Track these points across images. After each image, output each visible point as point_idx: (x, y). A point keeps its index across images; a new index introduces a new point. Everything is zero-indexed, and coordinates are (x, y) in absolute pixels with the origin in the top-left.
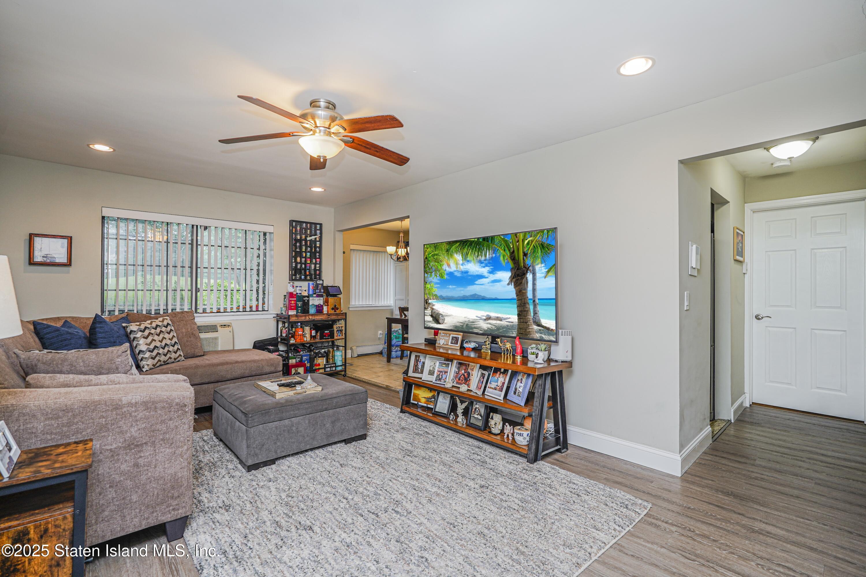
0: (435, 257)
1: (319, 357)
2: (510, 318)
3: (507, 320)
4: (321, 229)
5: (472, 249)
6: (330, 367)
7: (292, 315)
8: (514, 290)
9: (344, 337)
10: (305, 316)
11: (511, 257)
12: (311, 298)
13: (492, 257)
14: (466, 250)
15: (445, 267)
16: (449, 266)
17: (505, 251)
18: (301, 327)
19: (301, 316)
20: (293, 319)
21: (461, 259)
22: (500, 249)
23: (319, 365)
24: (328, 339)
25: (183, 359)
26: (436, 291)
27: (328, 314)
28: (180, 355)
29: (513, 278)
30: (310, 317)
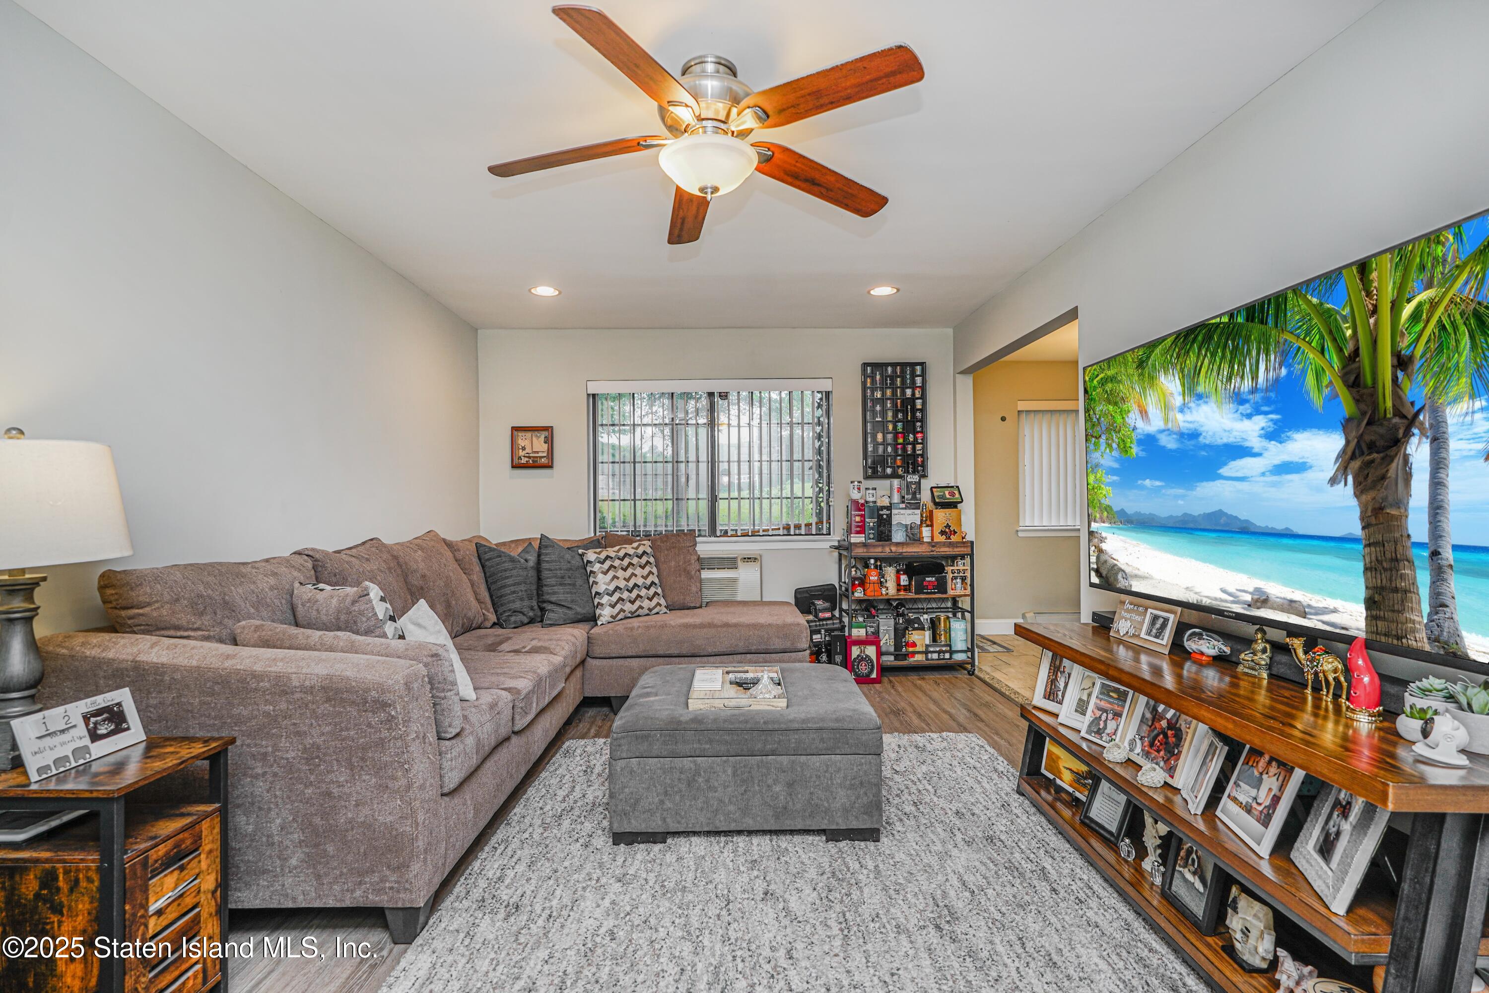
0: (1109, 387)
1: (915, 629)
2: (1335, 611)
3: (1326, 618)
4: (923, 375)
5: (1214, 355)
6: (939, 652)
7: (856, 544)
8: (1354, 502)
9: (968, 592)
10: (883, 546)
11: (1344, 377)
12: (894, 511)
13: (1277, 380)
14: (1193, 356)
15: (1134, 418)
16: (1144, 413)
17: (1322, 352)
18: (876, 567)
19: (874, 546)
20: (860, 552)
21: (1180, 389)
22: (1304, 346)
23: (914, 645)
24: (935, 593)
25: (665, 610)
26: (1108, 495)
27: (932, 544)
28: (659, 604)
29: (1353, 457)
30: (894, 549)
